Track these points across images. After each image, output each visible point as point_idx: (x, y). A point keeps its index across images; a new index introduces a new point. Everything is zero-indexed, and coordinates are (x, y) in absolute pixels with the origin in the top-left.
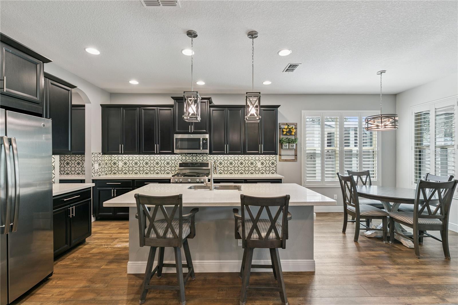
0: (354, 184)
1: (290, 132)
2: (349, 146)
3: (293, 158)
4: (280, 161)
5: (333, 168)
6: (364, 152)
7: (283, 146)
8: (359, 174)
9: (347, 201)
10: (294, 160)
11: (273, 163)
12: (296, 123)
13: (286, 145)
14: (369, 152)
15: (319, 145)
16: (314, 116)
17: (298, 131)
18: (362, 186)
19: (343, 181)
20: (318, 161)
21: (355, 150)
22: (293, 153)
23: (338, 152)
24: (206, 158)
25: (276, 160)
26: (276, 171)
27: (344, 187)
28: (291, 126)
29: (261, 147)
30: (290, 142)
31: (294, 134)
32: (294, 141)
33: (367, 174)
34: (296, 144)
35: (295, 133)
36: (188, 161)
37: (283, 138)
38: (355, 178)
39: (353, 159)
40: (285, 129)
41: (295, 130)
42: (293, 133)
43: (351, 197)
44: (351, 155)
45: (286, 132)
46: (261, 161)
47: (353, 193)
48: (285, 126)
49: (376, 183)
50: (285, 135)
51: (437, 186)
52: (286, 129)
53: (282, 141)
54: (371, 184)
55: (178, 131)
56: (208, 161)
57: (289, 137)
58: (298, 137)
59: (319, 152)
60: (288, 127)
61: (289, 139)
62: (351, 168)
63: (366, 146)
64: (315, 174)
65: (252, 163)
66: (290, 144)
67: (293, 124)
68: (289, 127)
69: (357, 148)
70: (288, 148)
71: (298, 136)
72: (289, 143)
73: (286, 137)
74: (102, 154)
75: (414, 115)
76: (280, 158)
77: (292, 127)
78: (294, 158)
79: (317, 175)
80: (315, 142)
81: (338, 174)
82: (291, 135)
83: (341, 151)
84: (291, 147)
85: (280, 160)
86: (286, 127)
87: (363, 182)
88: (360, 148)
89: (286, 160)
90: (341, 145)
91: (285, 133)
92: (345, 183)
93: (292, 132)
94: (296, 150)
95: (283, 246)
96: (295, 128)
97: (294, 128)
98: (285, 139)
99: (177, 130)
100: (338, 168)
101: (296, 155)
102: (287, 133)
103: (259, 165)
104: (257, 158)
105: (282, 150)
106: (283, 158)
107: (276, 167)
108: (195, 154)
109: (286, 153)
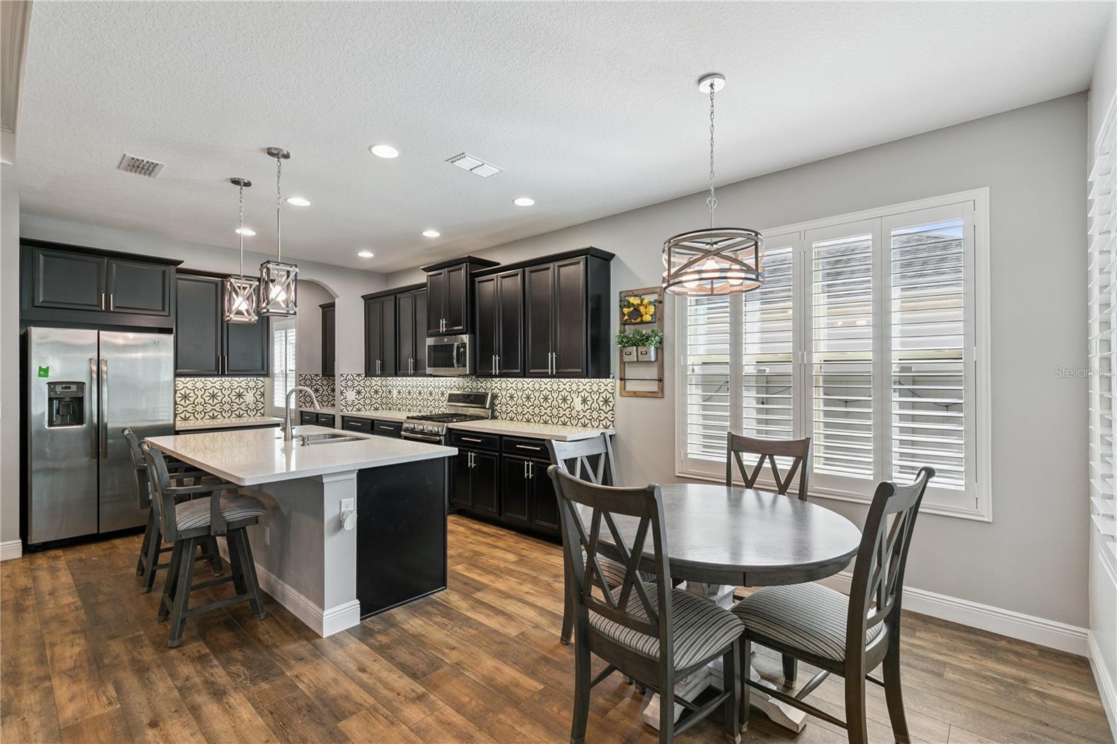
3: (654, 387)
4: (621, 395)
10: (655, 395)
11: (606, 402)
12: (661, 287)
13: (629, 352)
17: (666, 308)
22: (653, 372)
25: (612, 393)
26: (613, 422)
31: (651, 320)
34: (659, 349)
35: (654, 316)
45: (628, 314)
46: (583, 394)
58: (665, 328)
65: (565, 400)
66: (640, 350)
67: (652, 292)
70: (636, 359)
72: (636, 345)
74: (366, 376)
76: (623, 388)
78: (655, 389)
84: (643, 357)
85: (623, 392)
89: (635, 393)
91: (626, 318)
93: (643, 313)
94: (661, 366)
101: (661, 380)
102: (629, 318)
103: (578, 404)
104: (574, 387)
106: (631, 386)
107: (612, 410)
109: (636, 373)
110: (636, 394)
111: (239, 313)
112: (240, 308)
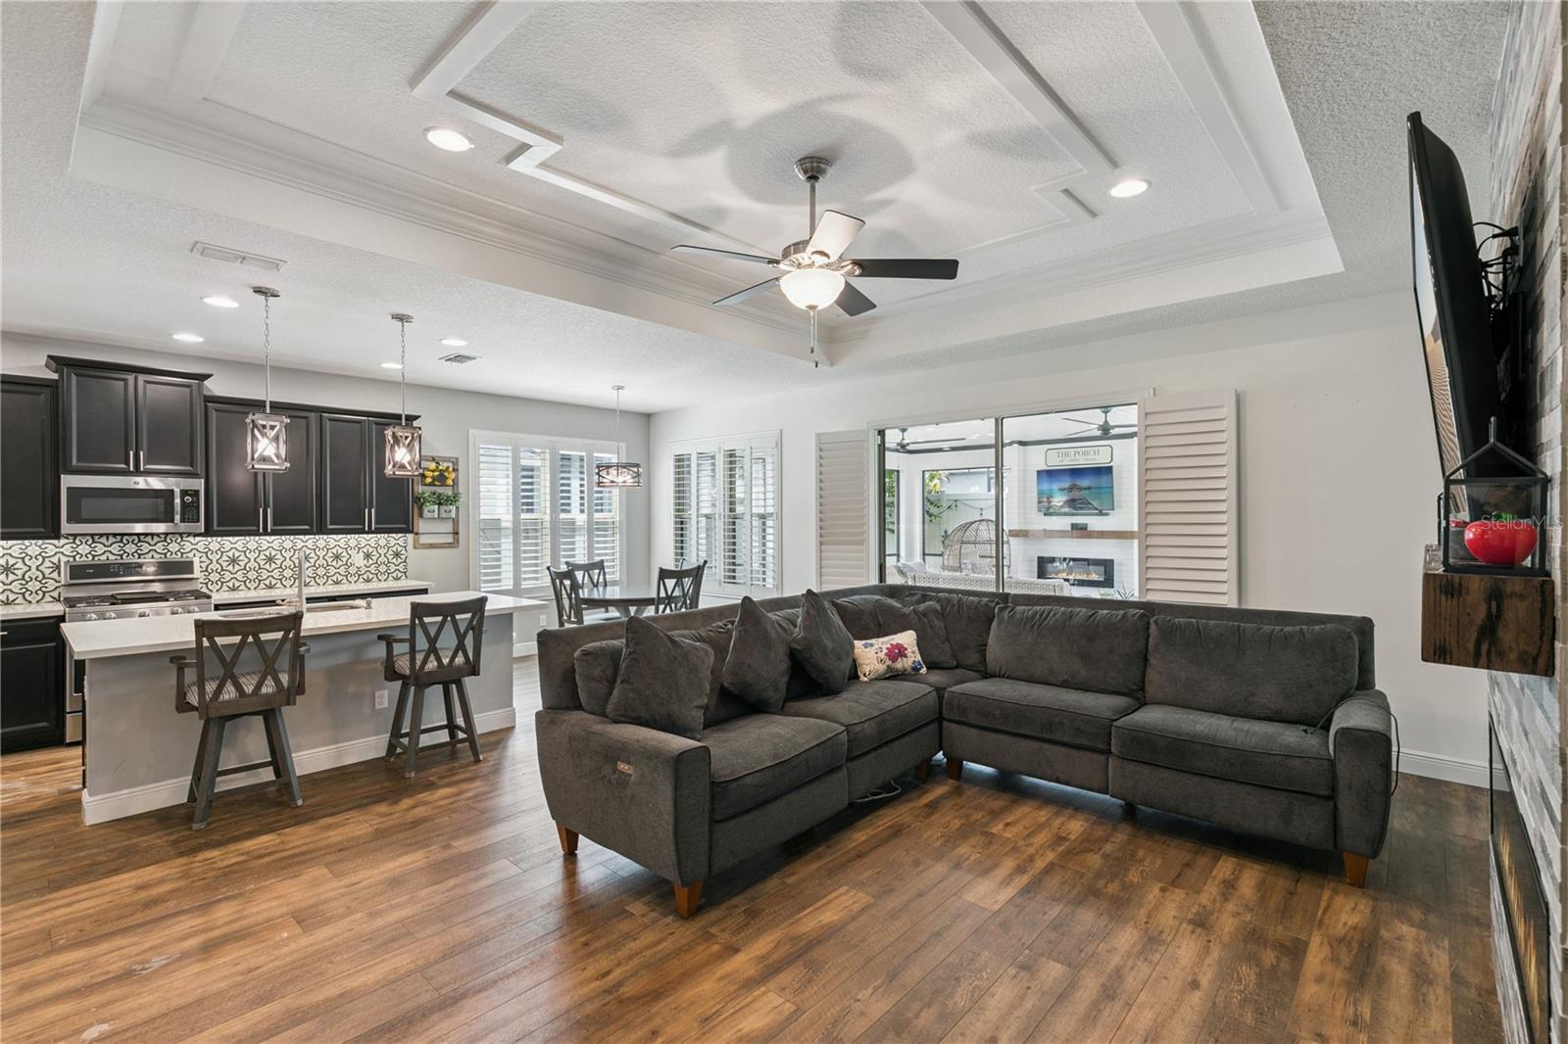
0: (575, 587)
1: (441, 479)
2: (569, 511)
3: (449, 539)
4: (415, 548)
5: (536, 558)
6: (597, 523)
7: (425, 512)
8: (588, 568)
9: (565, 618)
10: (451, 545)
11: (397, 555)
12: (457, 459)
13: (432, 510)
14: (606, 523)
15: (508, 510)
16: (502, 444)
17: (460, 475)
18: (592, 590)
19: (558, 581)
20: (507, 545)
21: (581, 519)
22: (448, 527)
23: (547, 525)
24: (177, 547)
25: (405, 547)
26: (405, 572)
27: (559, 592)
28: (446, 465)
29: (371, 514)
30: (440, 501)
31: (452, 484)
32: (453, 500)
33: (600, 566)
34: (457, 508)
35: (453, 480)
36: (104, 557)
37: (424, 493)
38: (579, 575)
39: (577, 538)
40: (429, 470)
41: (453, 475)
42: (450, 482)
43: (571, 607)
44: (574, 530)
45: (433, 478)
46: (365, 550)
47: (573, 601)
48: (428, 463)
49: (614, 583)
50: (431, 484)
51: (678, 575)
52: (433, 471)
53: (422, 500)
54: (606, 585)
55: (79, 464)
56: (185, 556)
57: (440, 490)
58: (460, 491)
59: (509, 525)
60: (437, 467)
61: (440, 495)
62: (573, 556)
63: (602, 511)
64: (499, 574)
65: (337, 557)
66: (443, 508)
67: (447, 459)
68: (441, 468)
69: (584, 517)
70: (436, 516)
71: (461, 489)
72: (440, 504)
73: (433, 489)
75: (673, 458)
76: (415, 541)
77: (448, 468)
78: (451, 541)
79: (503, 576)
80: (498, 503)
81: (548, 568)
82: (444, 484)
83: (554, 522)
84: (444, 515)
85: (417, 545)
86: (433, 466)
87: (593, 583)
88: (590, 515)
89: (431, 544)
90: (553, 511)
91: (429, 480)
92: (561, 583)
93: (446, 478)
94: (456, 522)
95: (474, 670)
96: (454, 470)
97: (451, 469)
98: (429, 496)
99: (74, 462)
100: (549, 559)
101: (456, 533)
102: (434, 480)
103: (358, 560)
104: (353, 543)
105: (421, 521)
106: (424, 540)
107: (405, 562)
108: (136, 537)
109: (430, 526)
110: (431, 546)
111: (264, 459)
112: (266, 453)
